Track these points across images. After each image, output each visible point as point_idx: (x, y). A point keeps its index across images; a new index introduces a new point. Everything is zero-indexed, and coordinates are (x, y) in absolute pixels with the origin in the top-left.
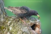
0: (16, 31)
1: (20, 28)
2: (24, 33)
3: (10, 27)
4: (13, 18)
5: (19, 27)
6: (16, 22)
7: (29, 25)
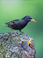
0: (4, 52)
2: (14, 54)
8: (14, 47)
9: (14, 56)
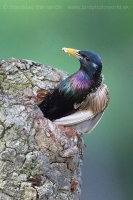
8: (10, 106)
9: (10, 137)
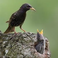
1: (21, 50)
3: (6, 49)
4: (10, 37)
5: (18, 50)
6: (14, 41)
7: (32, 45)
